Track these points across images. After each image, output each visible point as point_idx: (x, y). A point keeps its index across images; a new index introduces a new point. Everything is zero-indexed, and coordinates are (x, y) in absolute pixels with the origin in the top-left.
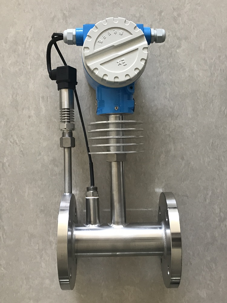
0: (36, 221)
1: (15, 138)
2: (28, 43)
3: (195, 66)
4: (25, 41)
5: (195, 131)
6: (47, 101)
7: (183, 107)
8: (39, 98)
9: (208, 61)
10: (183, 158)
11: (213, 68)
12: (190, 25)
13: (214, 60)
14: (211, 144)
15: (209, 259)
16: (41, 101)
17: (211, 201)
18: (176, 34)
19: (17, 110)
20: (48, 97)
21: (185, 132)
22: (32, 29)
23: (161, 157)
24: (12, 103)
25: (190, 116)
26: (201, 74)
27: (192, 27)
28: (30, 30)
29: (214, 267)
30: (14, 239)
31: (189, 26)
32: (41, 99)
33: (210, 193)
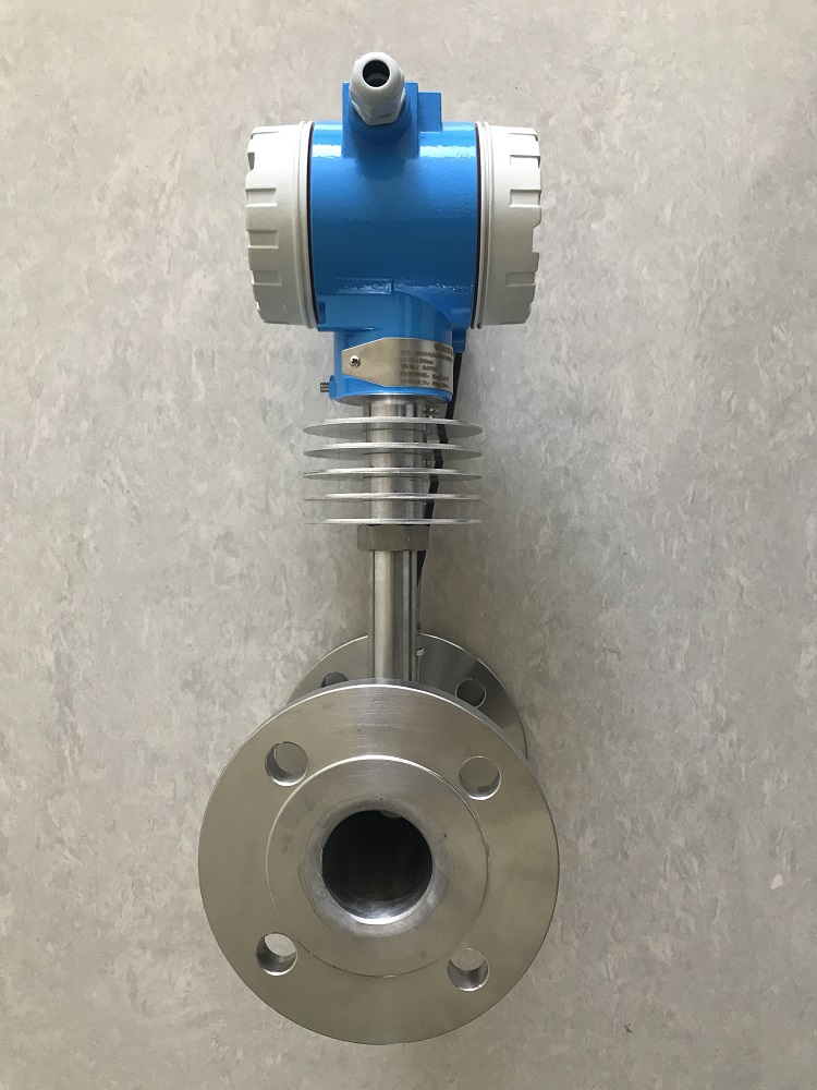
0: (170, 712)
1: (118, 470)
2: (164, 200)
3: (644, 271)
4: (156, 195)
5: (641, 457)
6: (213, 365)
7: (608, 388)
8: (190, 355)
9: (682, 257)
10: (605, 540)
11: (695, 278)
12: (630, 154)
13: (702, 255)
14: (690, 499)
15: (680, 842)
16: (194, 366)
17: (687, 667)
18: (588, 180)
19: (126, 389)
20: (217, 355)
21: (613, 460)
22: (178, 163)
23: (542, 532)
24: (112, 368)
25: (626, 414)
26: (660, 295)
27: (637, 158)
28: (172, 164)
29: (696, 869)
30: (104, 765)
31: (626, 156)
32: (194, 360)
33: (686, 644)
